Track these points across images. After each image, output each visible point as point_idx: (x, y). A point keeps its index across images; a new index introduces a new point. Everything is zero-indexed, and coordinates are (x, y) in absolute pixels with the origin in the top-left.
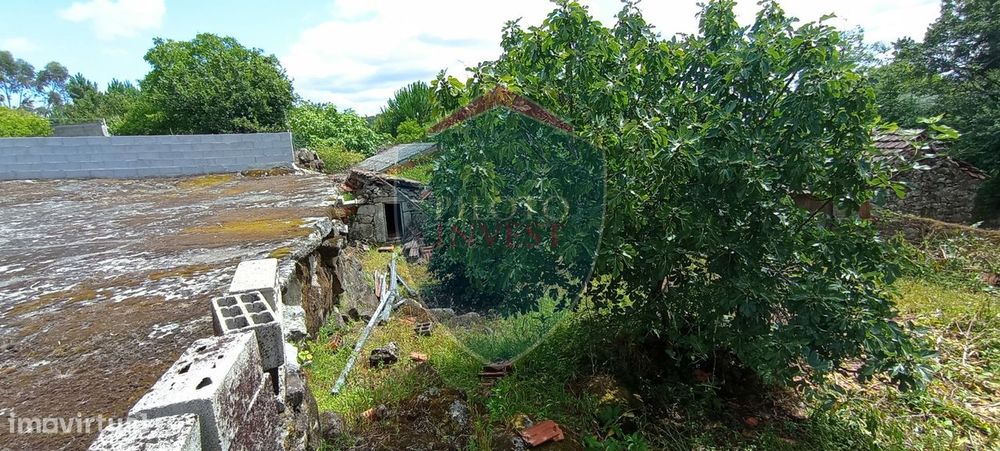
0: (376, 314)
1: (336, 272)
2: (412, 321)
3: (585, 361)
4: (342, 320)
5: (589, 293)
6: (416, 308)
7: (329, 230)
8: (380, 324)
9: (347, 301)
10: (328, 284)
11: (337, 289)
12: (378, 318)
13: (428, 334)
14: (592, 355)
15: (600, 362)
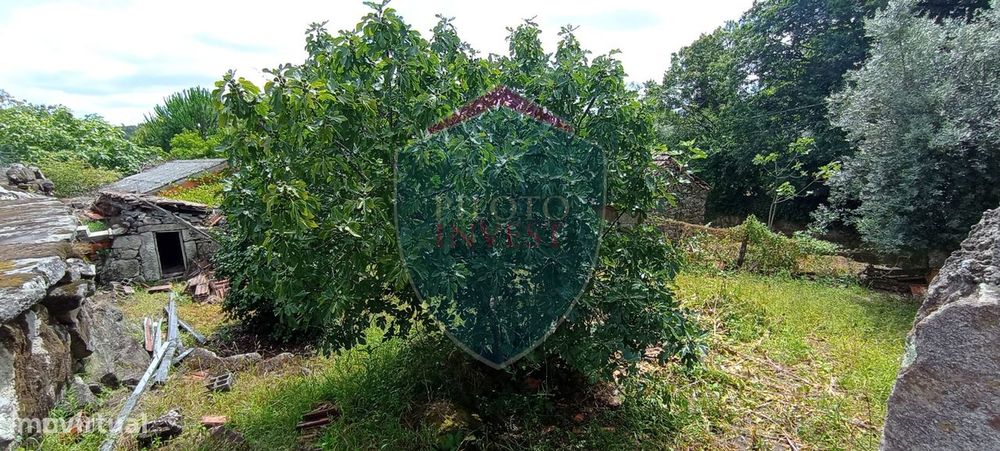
0: (146, 376)
1: (78, 328)
2: (202, 378)
3: (420, 389)
4: (89, 393)
5: (420, 317)
6: (207, 358)
7: (61, 275)
8: (153, 388)
9: (96, 366)
10: (63, 347)
11: (80, 352)
12: (150, 380)
13: (226, 389)
14: (426, 381)
15: (434, 388)
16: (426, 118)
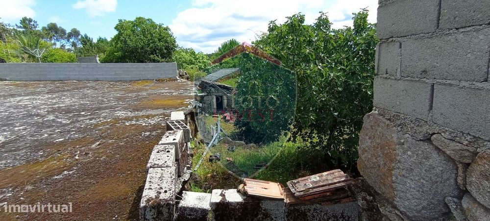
0: (212, 142)
1: (196, 123)
2: (226, 146)
3: (298, 165)
4: (198, 143)
5: (300, 135)
6: (229, 140)
7: (195, 105)
8: (213, 146)
9: (200, 136)
10: (193, 128)
11: (196, 131)
12: (212, 144)
13: (233, 151)
14: (302, 162)
15: (304, 165)
16: (306, 59)
